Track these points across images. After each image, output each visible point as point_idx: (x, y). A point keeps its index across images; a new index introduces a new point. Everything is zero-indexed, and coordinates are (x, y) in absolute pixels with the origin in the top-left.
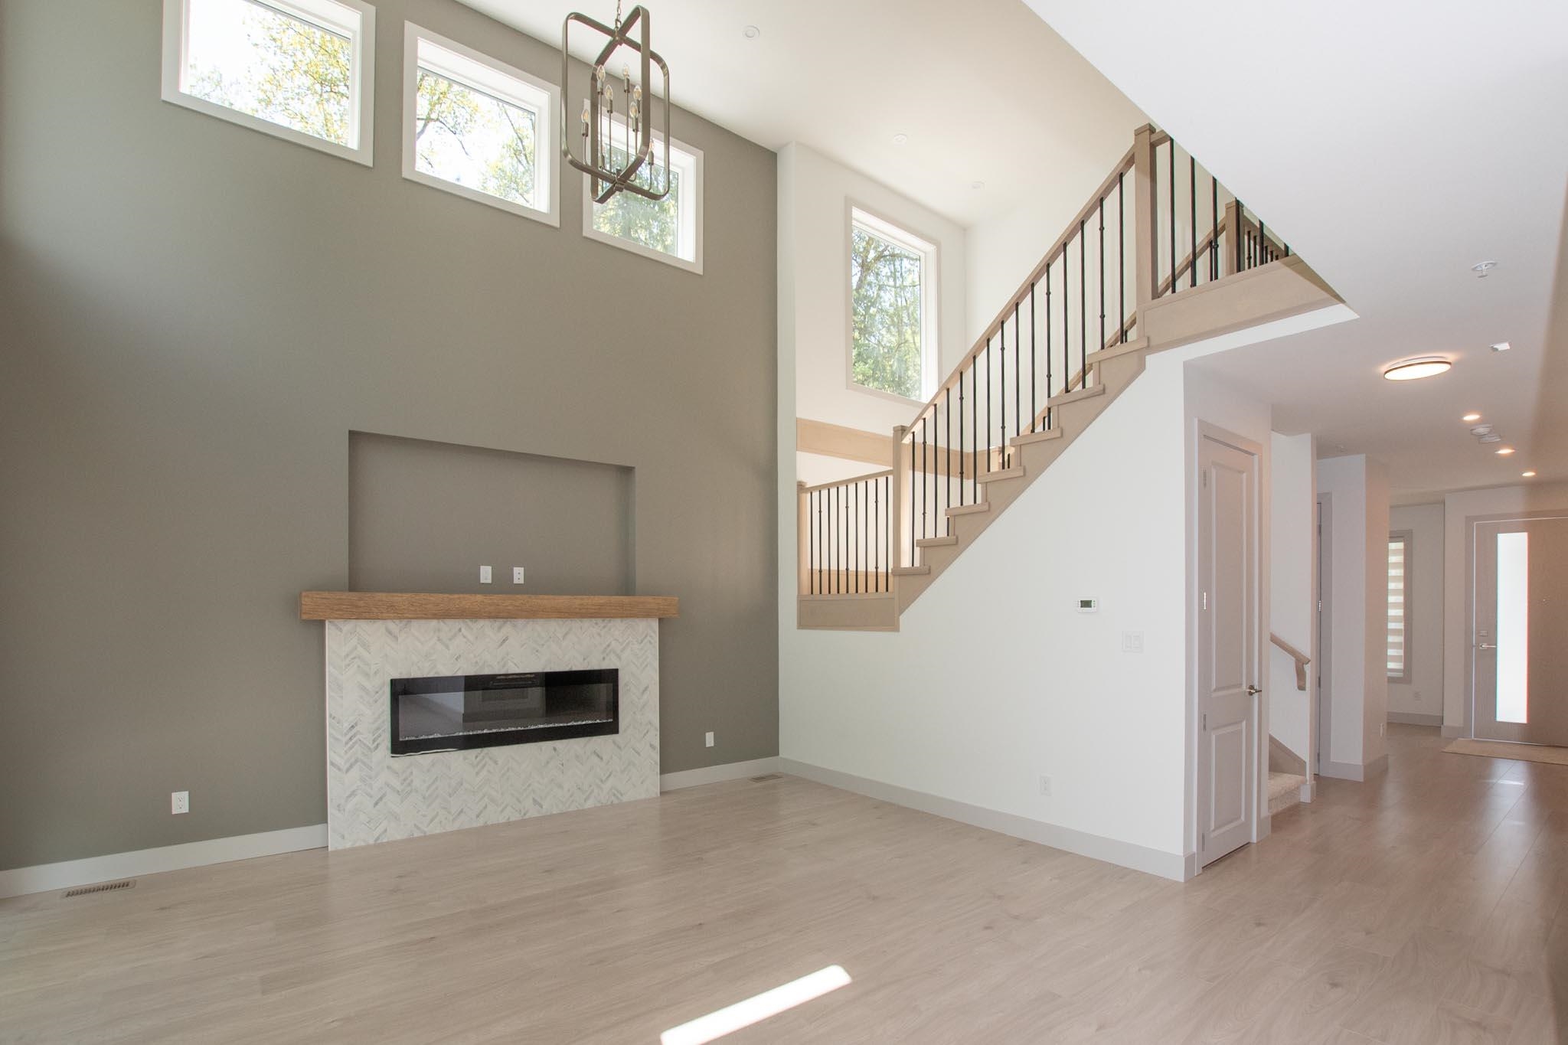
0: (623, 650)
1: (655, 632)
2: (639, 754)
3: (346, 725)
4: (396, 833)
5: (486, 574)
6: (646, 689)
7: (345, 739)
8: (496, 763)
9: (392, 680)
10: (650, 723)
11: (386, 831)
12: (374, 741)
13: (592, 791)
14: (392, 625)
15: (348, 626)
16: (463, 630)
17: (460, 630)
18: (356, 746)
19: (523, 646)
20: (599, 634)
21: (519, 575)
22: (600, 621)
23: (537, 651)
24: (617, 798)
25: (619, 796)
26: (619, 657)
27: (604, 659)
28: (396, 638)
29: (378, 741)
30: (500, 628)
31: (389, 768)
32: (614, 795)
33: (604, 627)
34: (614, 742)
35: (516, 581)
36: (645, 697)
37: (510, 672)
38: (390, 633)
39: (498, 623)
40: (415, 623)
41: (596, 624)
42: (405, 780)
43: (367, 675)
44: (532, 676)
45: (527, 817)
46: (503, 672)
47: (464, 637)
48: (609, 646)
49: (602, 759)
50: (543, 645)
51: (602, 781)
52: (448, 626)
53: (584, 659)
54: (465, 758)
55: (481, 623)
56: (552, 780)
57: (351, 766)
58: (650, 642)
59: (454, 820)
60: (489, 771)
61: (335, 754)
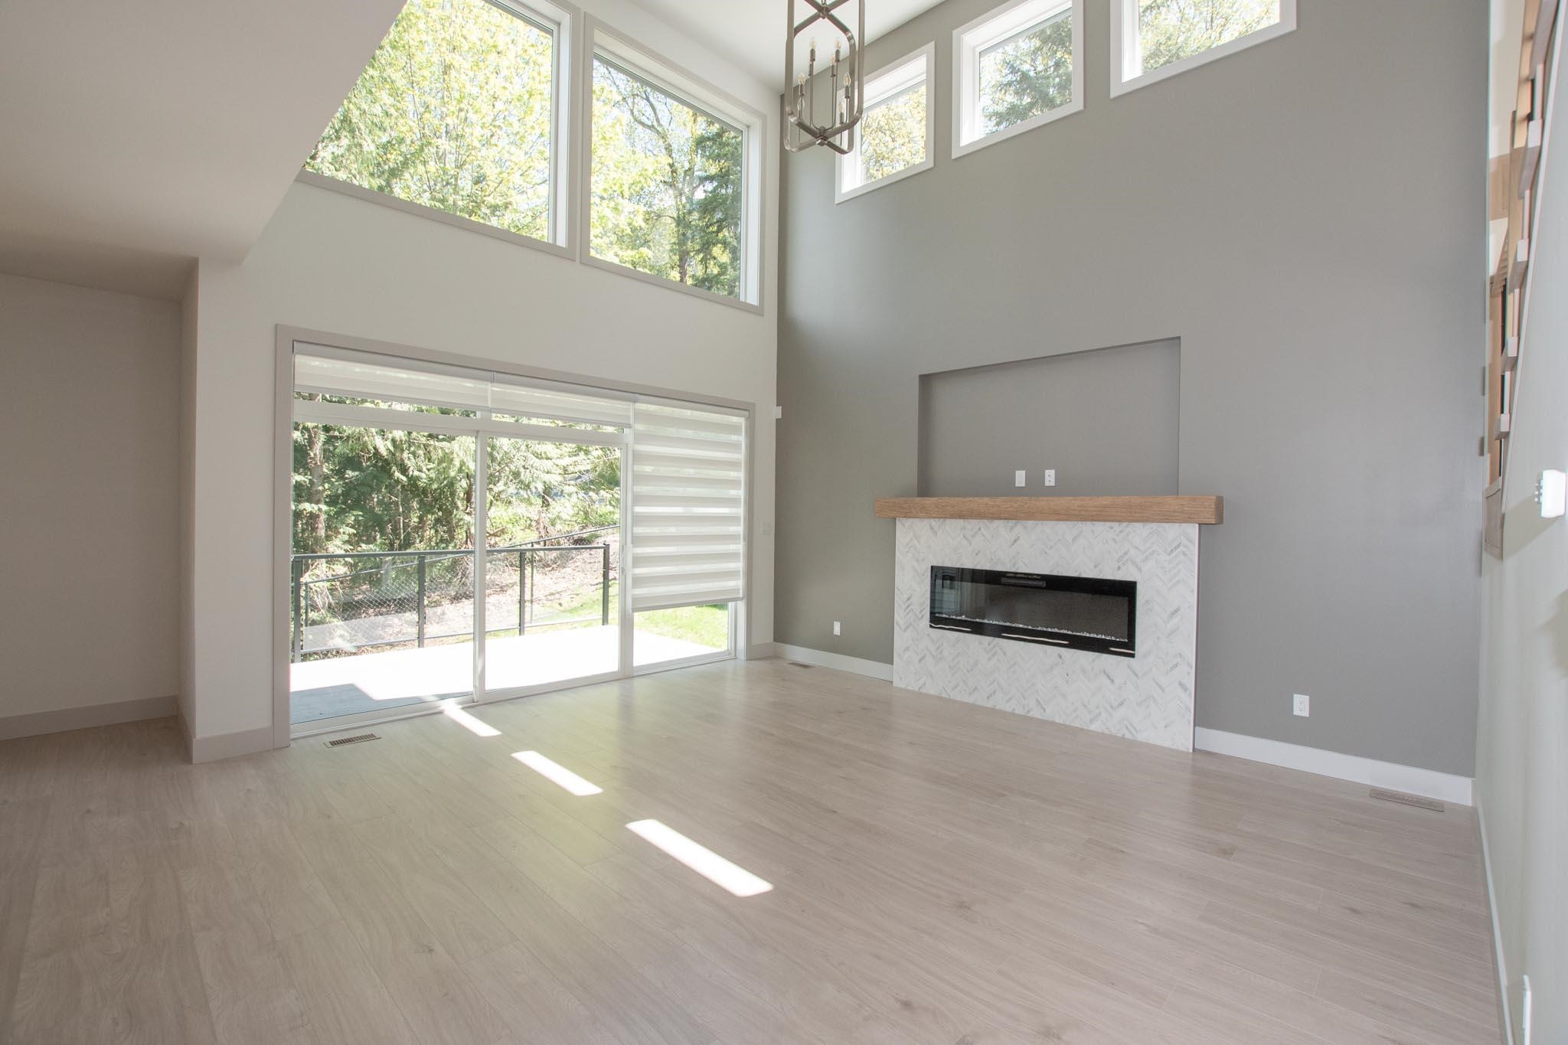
0: (1146, 560)
1: (1191, 541)
2: (1163, 690)
3: (906, 597)
4: (931, 689)
5: (1020, 478)
6: (1176, 611)
7: (904, 607)
8: (1005, 654)
9: (932, 567)
10: (1181, 656)
11: (925, 684)
12: (921, 612)
13: (1100, 714)
14: (934, 523)
15: (909, 522)
16: (982, 529)
17: (980, 529)
18: (910, 614)
19: (1032, 547)
20: (1114, 540)
21: (1050, 478)
22: (1115, 525)
23: (1046, 553)
24: (1130, 732)
25: (1133, 731)
26: (1140, 570)
27: (1119, 568)
28: (935, 533)
29: (923, 613)
30: (1012, 529)
31: (928, 635)
32: (1127, 728)
33: (1121, 532)
34: (1129, 667)
35: (1047, 484)
36: (1175, 620)
37: (1019, 571)
38: (932, 528)
39: (1011, 523)
40: (948, 521)
41: (1112, 528)
42: (938, 648)
43: (918, 560)
44: (1039, 577)
45: (1030, 715)
46: (1013, 570)
47: (983, 535)
48: (1126, 553)
49: (1112, 681)
50: (1051, 548)
51: (1112, 707)
52: (972, 524)
53: (1095, 566)
54: (980, 643)
55: (997, 523)
56: (1056, 687)
57: (907, 627)
58: (1184, 554)
59: (970, 693)
60: (998, 660)
61: (899, 617)
